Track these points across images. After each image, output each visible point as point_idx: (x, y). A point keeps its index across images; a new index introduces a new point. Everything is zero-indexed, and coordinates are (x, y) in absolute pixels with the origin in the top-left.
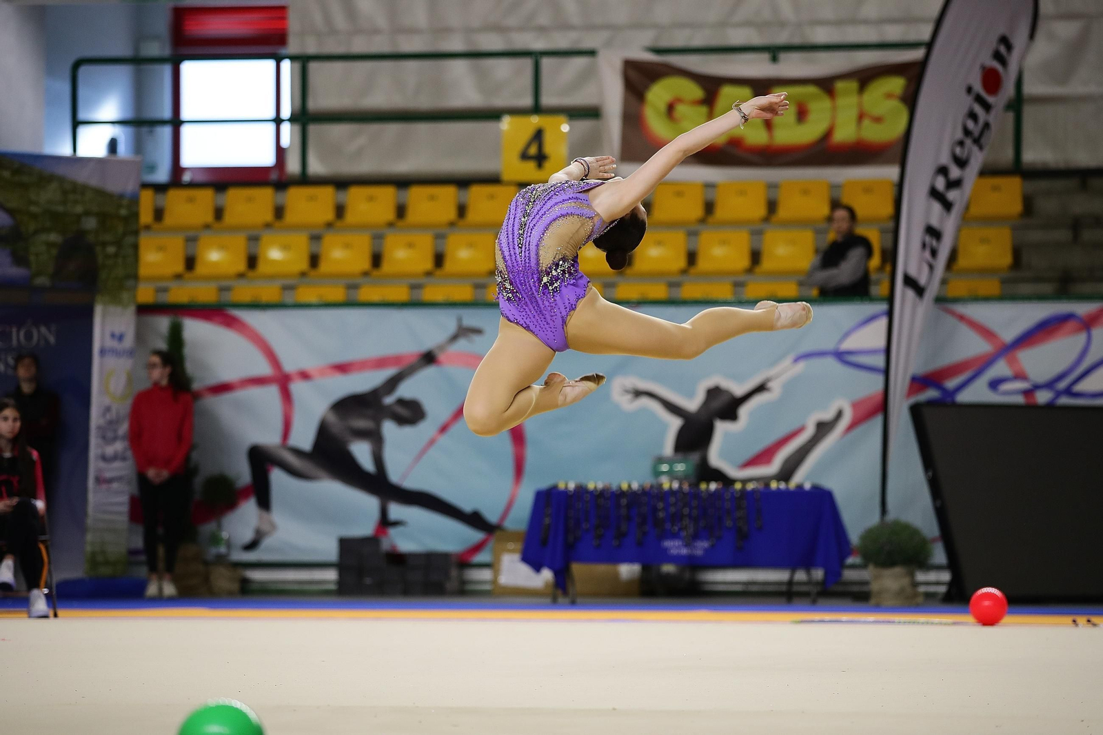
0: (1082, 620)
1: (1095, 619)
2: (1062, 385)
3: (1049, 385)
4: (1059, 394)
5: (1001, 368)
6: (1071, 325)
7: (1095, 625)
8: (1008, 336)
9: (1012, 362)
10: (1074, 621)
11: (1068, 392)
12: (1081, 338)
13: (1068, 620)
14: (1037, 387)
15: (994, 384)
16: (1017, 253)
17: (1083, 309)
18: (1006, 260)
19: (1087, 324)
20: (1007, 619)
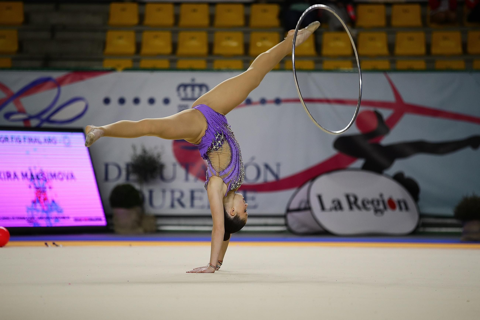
0: (50, 243)
1: (57, 243)
2: (45, 116)
3: (38, 116)
4: (43, 121)
5: (11, 107)
6: (49, 84)
7: (57, 246)
8: (15, 89)
9: (17, 103)
10: (46, 244)
11: (48, 120)
12: (55, 91)
13: (43, 243)
14: (31, 117)
15: (8, 116)
16: (21, 44)
17: (56, 75)
18: (14, 48)
19: (58, 83)
20: (9, 243)
